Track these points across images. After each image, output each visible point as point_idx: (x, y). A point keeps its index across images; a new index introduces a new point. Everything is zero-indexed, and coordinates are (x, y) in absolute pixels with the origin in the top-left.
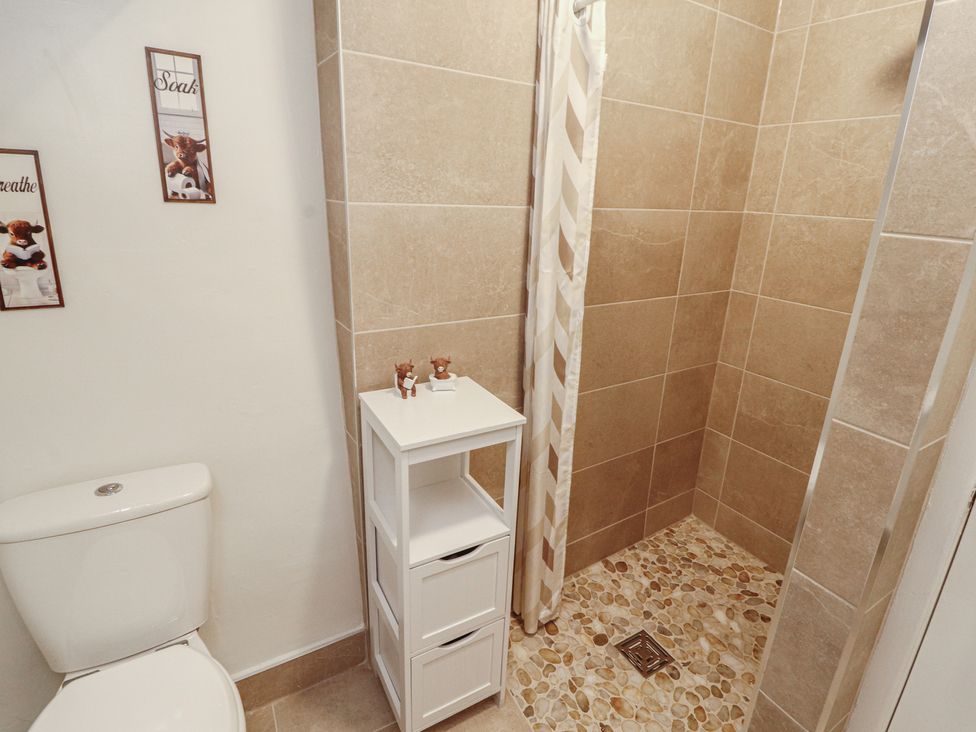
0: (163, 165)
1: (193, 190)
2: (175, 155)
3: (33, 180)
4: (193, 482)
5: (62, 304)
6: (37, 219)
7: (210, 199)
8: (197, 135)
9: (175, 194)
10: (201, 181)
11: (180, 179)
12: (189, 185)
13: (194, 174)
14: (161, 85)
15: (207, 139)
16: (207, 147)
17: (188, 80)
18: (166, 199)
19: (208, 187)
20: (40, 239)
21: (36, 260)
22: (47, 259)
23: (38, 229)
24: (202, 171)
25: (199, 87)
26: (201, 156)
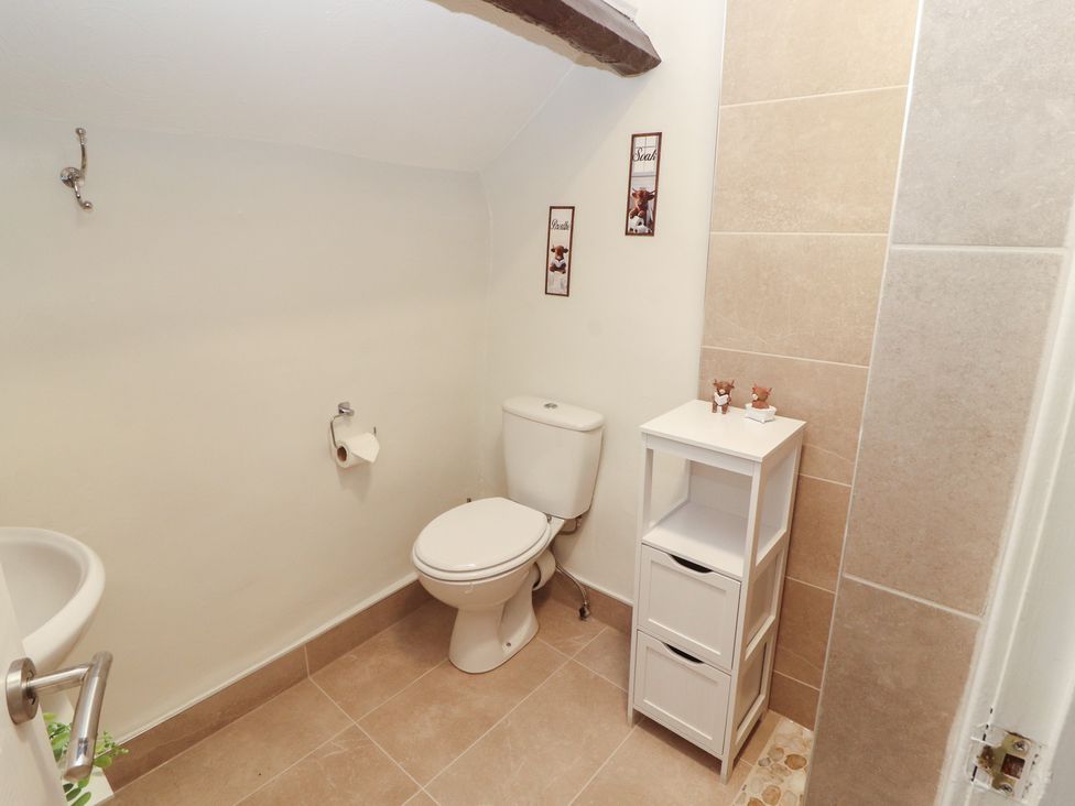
0: (628, 210)
1: (642, 226)
2: (636, 202)
3: (569, 223)
4: (588, 420)
5: (568, 295)
6: (566, 246)
7: (651, 234)
8: (650, 189)
9: (632, 230)
10: (648, 220)
11: (637, 218)
12: (640, 224)
13: (644, 216)
14: (636, 158)
15: (656, 191)
16: (655, 197)
17: (650, 151)
18: (627, 234)
19: (651, 224)
20: (566, 255)
21: (562, 269)
22: (567, 268)
23: (566, 251)
24: (650, 213)
25: (657, 156)
26: (651, 203)
